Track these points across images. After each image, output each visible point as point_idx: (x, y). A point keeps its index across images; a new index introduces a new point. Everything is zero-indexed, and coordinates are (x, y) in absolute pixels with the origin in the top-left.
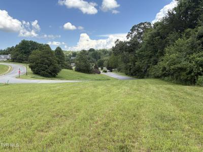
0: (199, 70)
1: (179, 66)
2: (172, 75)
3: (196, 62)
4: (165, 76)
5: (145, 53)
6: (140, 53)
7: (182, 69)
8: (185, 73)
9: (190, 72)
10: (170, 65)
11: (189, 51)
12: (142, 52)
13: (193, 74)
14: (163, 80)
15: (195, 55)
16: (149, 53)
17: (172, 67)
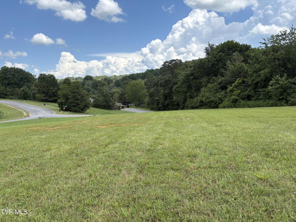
0: (219, 101)
1: (211, 100)
2: (207, 105)
3: (218, 98)
4: (201, 106)
5: (182, 90)
6: (177, 89)
7: (212, 101)
8: (213, 103)
9: (216, 103)
10: (206, 99)
11: (215, 92)
12: (178, 88)
13: (217, 104)
14: (200, 109)
15: (218, 94)
16: (185, 89)
17: (207, 100)
